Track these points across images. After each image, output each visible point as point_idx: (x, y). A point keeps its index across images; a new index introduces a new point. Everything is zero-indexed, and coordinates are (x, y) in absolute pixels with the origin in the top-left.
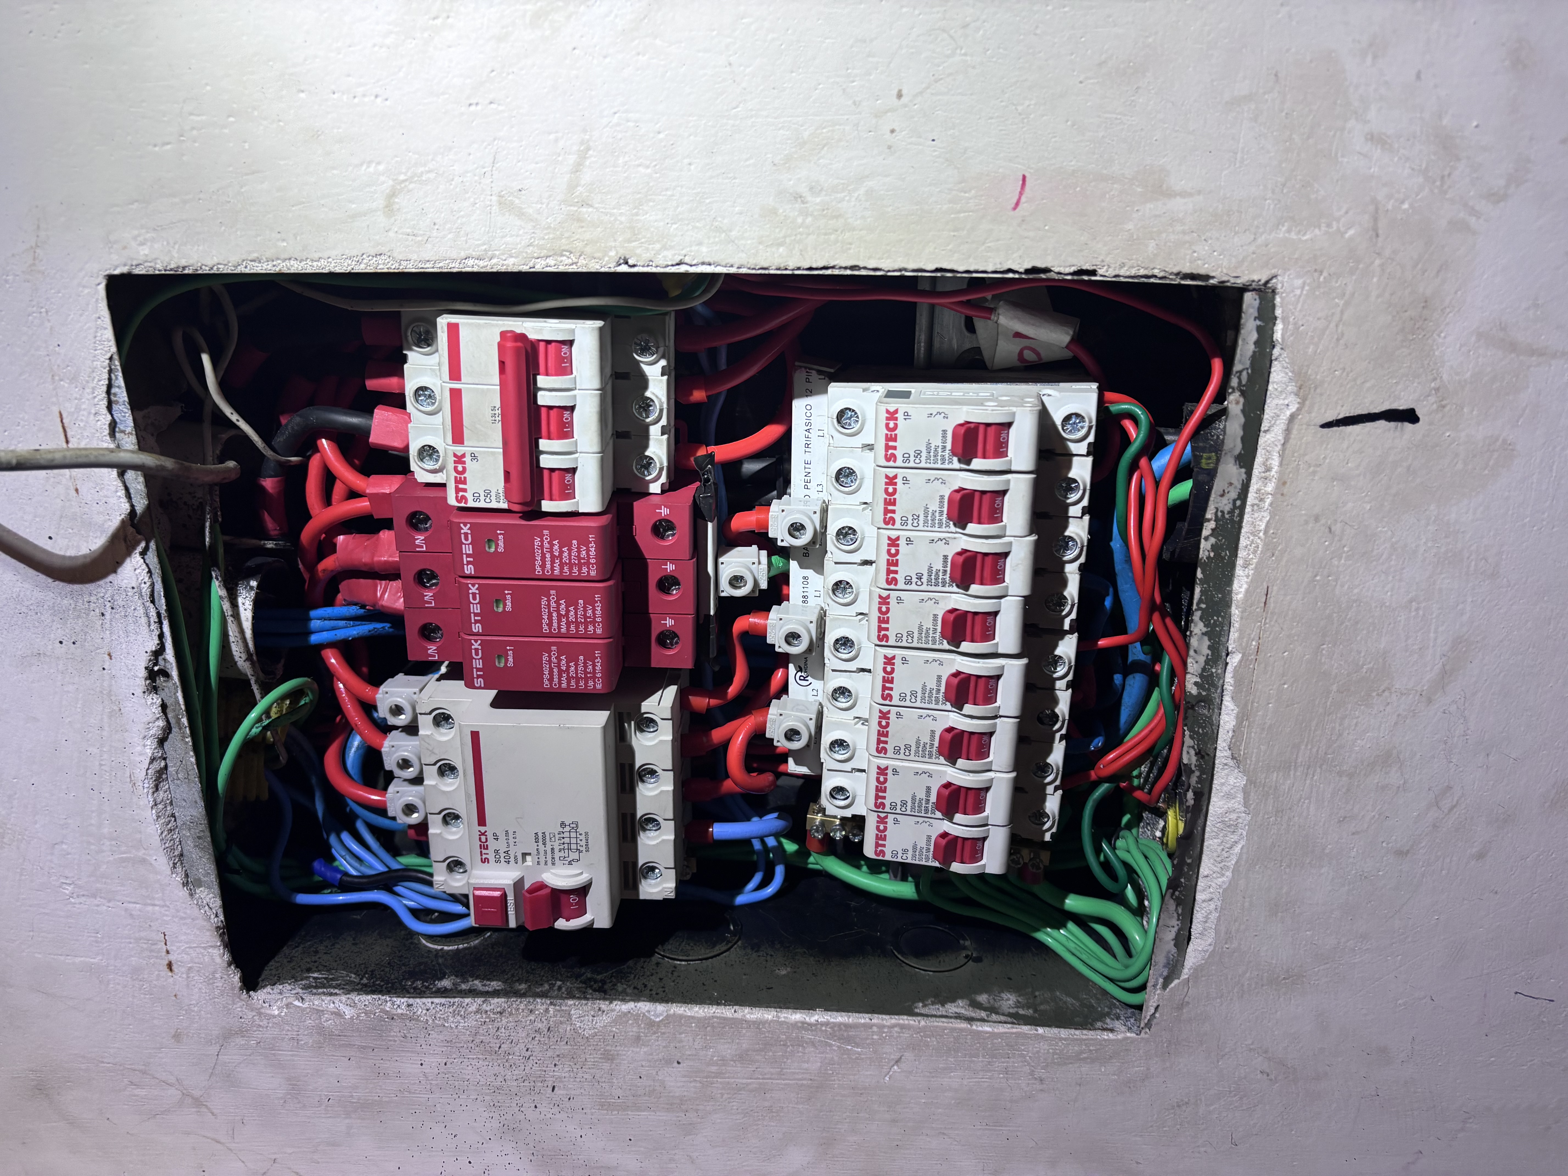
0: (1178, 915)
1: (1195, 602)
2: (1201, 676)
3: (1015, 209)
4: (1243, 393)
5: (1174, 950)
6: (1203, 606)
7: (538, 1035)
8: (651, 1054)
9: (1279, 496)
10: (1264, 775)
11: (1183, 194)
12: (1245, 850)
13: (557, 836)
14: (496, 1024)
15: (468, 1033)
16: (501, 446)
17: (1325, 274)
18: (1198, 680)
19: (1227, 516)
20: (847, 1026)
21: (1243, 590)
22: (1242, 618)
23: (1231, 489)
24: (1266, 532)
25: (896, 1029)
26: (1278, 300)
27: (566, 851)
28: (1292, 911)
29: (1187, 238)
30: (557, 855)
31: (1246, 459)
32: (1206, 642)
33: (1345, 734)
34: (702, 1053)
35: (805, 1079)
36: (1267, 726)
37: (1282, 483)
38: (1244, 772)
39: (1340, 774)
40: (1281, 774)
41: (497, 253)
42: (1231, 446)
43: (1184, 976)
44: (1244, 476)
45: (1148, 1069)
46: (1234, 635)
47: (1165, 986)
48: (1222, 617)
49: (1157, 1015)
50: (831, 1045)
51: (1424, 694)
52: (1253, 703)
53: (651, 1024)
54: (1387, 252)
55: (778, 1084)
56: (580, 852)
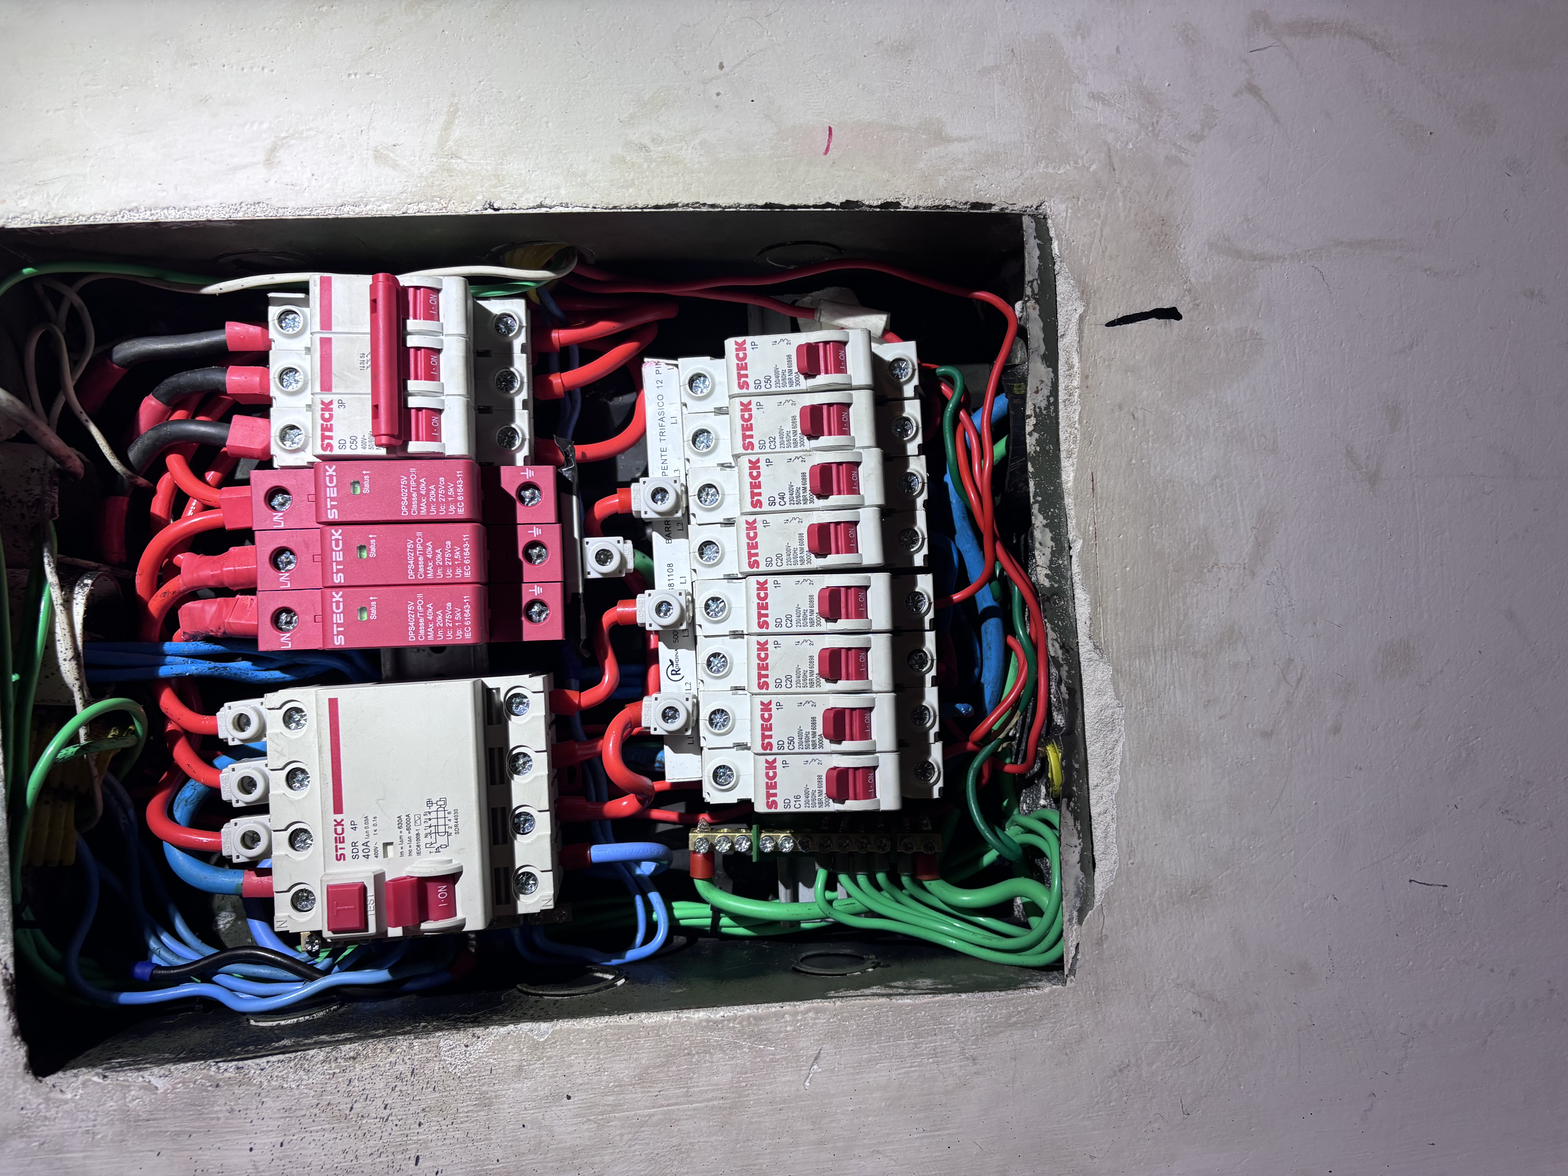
0: (1079, 833)
1: (1031, 495)
2: (1050, 568)
3: (826, 153)
4: (1037, 301)
5: (1082, 876)
6: (1039, 499)
7: (399, 1084)
8: (536, 1090)
9: (1084, 388)
10: (1128, 662)
11: (959, 140)
12: (1127, 748)
13: (423, 818)
14: (348, 1075)
15: (312, 1093)
16: (370, 391)
17: (1081, 199)
18: (1049, 572)
19: (1044, 412)
20: (758, 1018)
21: (1071, 478)
22: (1075, 505)
23: (1043, 385)
24: (1080, 422)
25: (810, 1014)
26: (1049, 221)
27: (433, 835)
28: (1183, 811)
29: (968, 174)
30: (423, 841)
31: (1051, 359)
32: (1049, 535)
33: (1190, 613)
34: (595, 1079)
35: (715, 1099)
36: (1119, 611)
37: (1085, 377)
38: (1109, 661)
39: (1194, 654)
40: (1143, 660)
41: (372, 199)
42: (1036, 345)
43: (1097, 904)
44: (1052, 375)
45: (1082, 1027)
46: (1072, 523)
47: (1080, 922)
48: (1058, 508)
49: (1079, 957)
50: (741, 1047)
51: (1247, 566)
52: (1102, 588)
53: (536, 1046)
54: (1125, 183)
55: (685, 1110)
56: (449, 834)
